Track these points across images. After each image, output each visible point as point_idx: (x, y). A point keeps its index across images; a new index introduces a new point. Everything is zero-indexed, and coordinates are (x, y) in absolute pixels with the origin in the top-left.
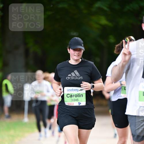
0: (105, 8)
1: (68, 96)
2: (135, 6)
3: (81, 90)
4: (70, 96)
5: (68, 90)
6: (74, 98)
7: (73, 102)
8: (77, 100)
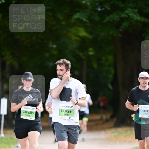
0: (84, 19)
1: (24, 112)
2: (115, 17)
3: (33, 109)
4: (25, 112)
5: (24, 108)
6: (28, 114)
7: (26, 117)
8: (29, 116)
